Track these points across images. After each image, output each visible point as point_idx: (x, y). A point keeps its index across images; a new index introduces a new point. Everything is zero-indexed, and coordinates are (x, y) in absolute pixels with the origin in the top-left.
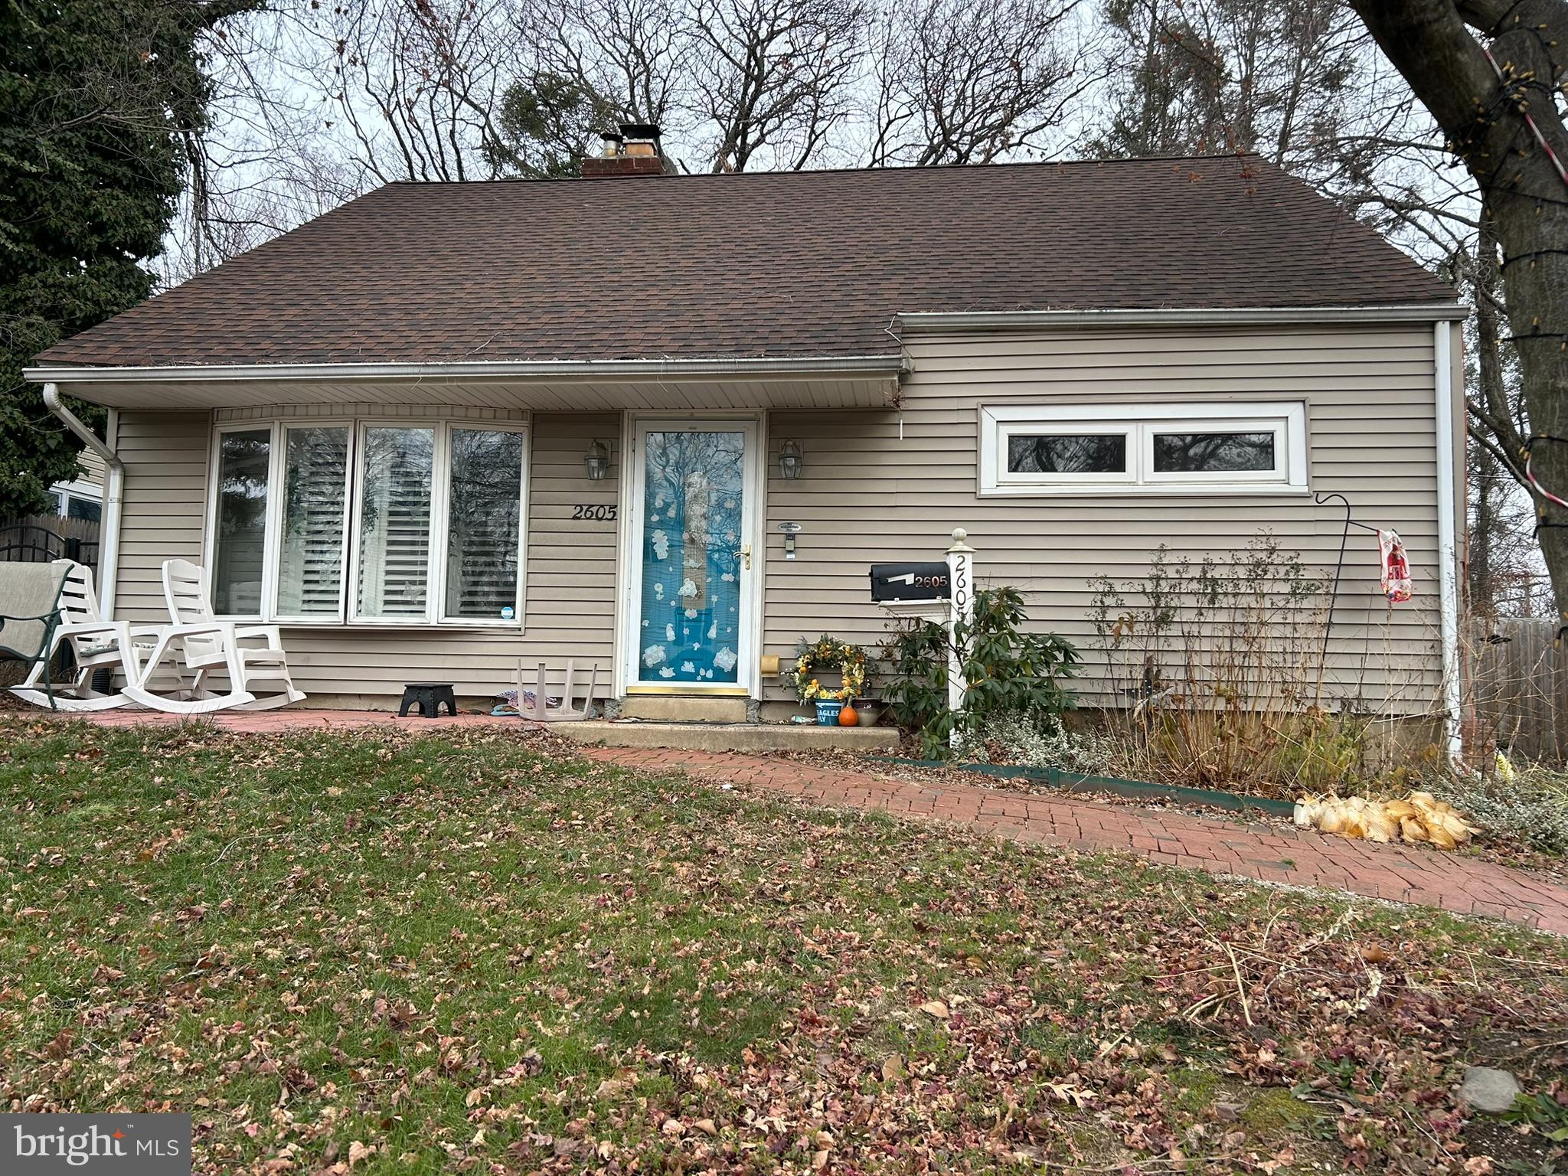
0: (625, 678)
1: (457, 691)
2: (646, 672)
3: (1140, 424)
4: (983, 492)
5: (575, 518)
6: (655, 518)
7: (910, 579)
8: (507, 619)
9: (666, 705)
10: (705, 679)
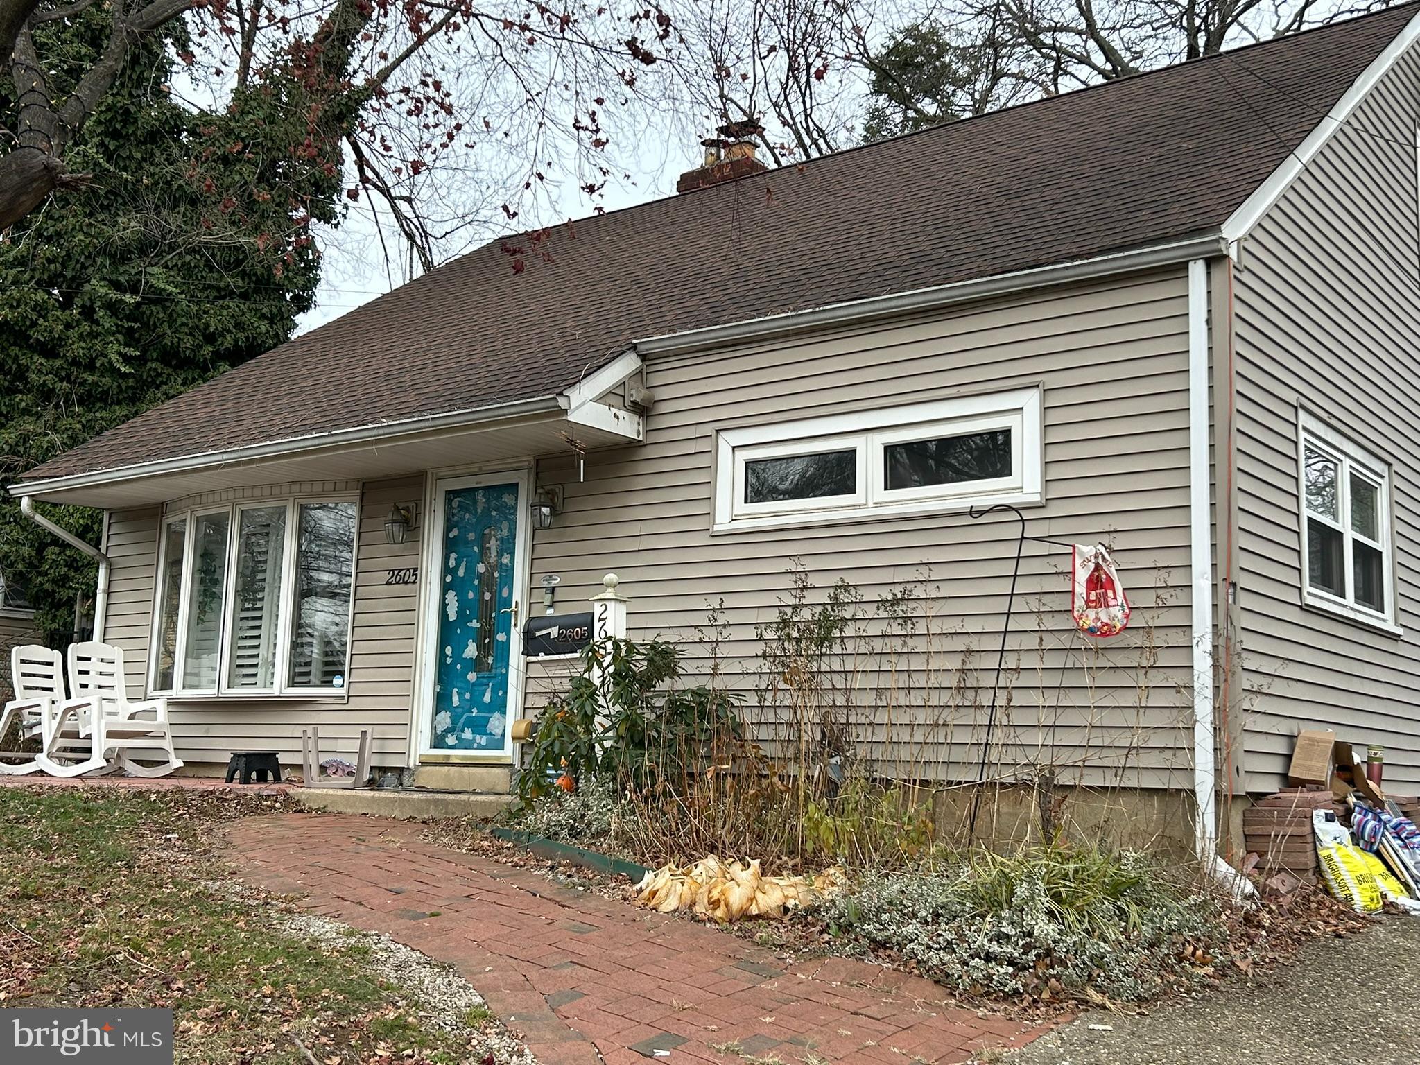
0: (421, 746)
1: (283, 759)
2: (438, 741)
3: (870, 435)
4: (716, 528)
5: (388, 583)
6: (449, 579)
7: (554, 632)
8: (338, 688)
9: (447, 775)
10: (480, 747)
